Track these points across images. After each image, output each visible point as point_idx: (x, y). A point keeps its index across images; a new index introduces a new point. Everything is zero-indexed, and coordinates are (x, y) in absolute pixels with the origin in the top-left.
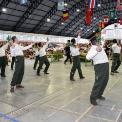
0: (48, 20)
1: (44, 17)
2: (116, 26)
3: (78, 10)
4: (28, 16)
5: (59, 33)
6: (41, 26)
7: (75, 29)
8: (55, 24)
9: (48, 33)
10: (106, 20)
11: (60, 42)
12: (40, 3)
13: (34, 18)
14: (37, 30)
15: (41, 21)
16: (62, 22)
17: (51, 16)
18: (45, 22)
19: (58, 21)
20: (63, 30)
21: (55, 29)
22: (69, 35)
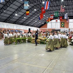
0: (16, 15)
1: (14, 13)
2: (57, 21)
3: (35, 10)
4: (3, 11)
5: (22, 23)
6: (11, 18)
7: (32, 21)
8: (20, 18)
9: (15, 23)
10: (52, 17)
11: (22, 29)
12: (12, 3)
14: (8, 21)
15: (11, 15)
16: (25, 16)
17: (18, 12)
18: (14, 16)
19: (22, 16)
20: (24, 21)
21: (20, 20)
22: (27, 25)
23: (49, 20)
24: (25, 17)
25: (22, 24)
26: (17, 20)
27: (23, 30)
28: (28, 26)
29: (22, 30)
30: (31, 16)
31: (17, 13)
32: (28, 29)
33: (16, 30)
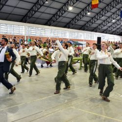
1: (65, 4)
4: (44, 3)
5: (83, 26)
6: (60, 16)
7: (104, 21)
8: (78, 15)
9: (67, 26)
11: (82, 38)
13: (52, 6)
14: (54, 21)
15: (59, 10)
16: (89, 11)
17: (74, 4)
18: (65, 11)
19: (83, 10)
20: (88, 22)
21: (78, 20)
22: (94, 30)
24: (89, 14)
25: (82, 28)
26: (73, 19)
27: (85, 41)
28: (95, 33)
29: (82, 40)
30: (103, 10)
31: (72, 4)
32: (96, 39)
33: (71, 40)
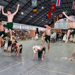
0: (22, 13)
2: (65, 20)
3: (43, 8)
5: (28, 23)
6: (16, 17)
7: (38, 20)
8: (26, 17)
9: (20, 22)
10: (61, 16)
12: (18, 1)
18: (19, 15)
19: (28, 14)
23: (58, 19)
24: (31, 16)
28: (33, 26)
30: (38, 15)
31: (23, 11)
